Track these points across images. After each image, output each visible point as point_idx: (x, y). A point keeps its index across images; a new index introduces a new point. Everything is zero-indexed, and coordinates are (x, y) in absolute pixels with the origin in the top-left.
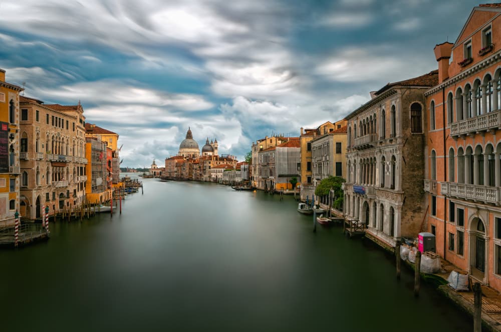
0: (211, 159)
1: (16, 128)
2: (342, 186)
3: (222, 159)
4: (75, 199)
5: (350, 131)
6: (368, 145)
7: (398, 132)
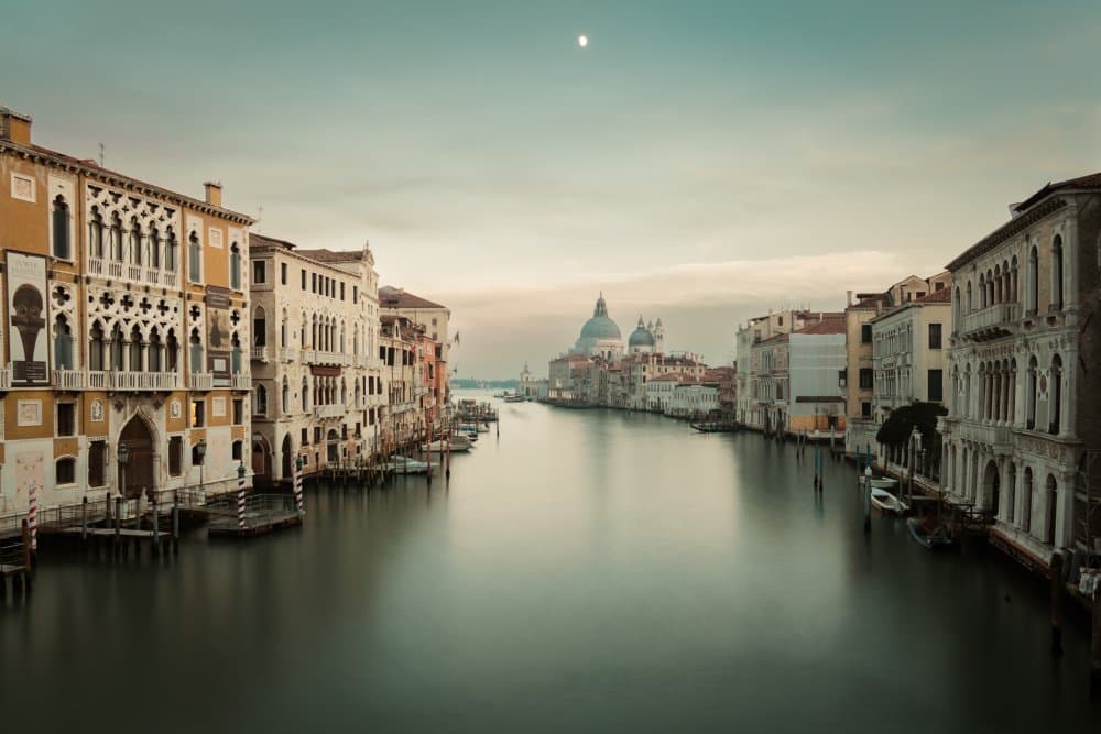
0: (647, 362)
1: (242, 300)
2: (938, 424)
3: (671, 361)
4: (358, 443)
5: (958, 297)
6: (996, 329)
7: (1068, 299)
